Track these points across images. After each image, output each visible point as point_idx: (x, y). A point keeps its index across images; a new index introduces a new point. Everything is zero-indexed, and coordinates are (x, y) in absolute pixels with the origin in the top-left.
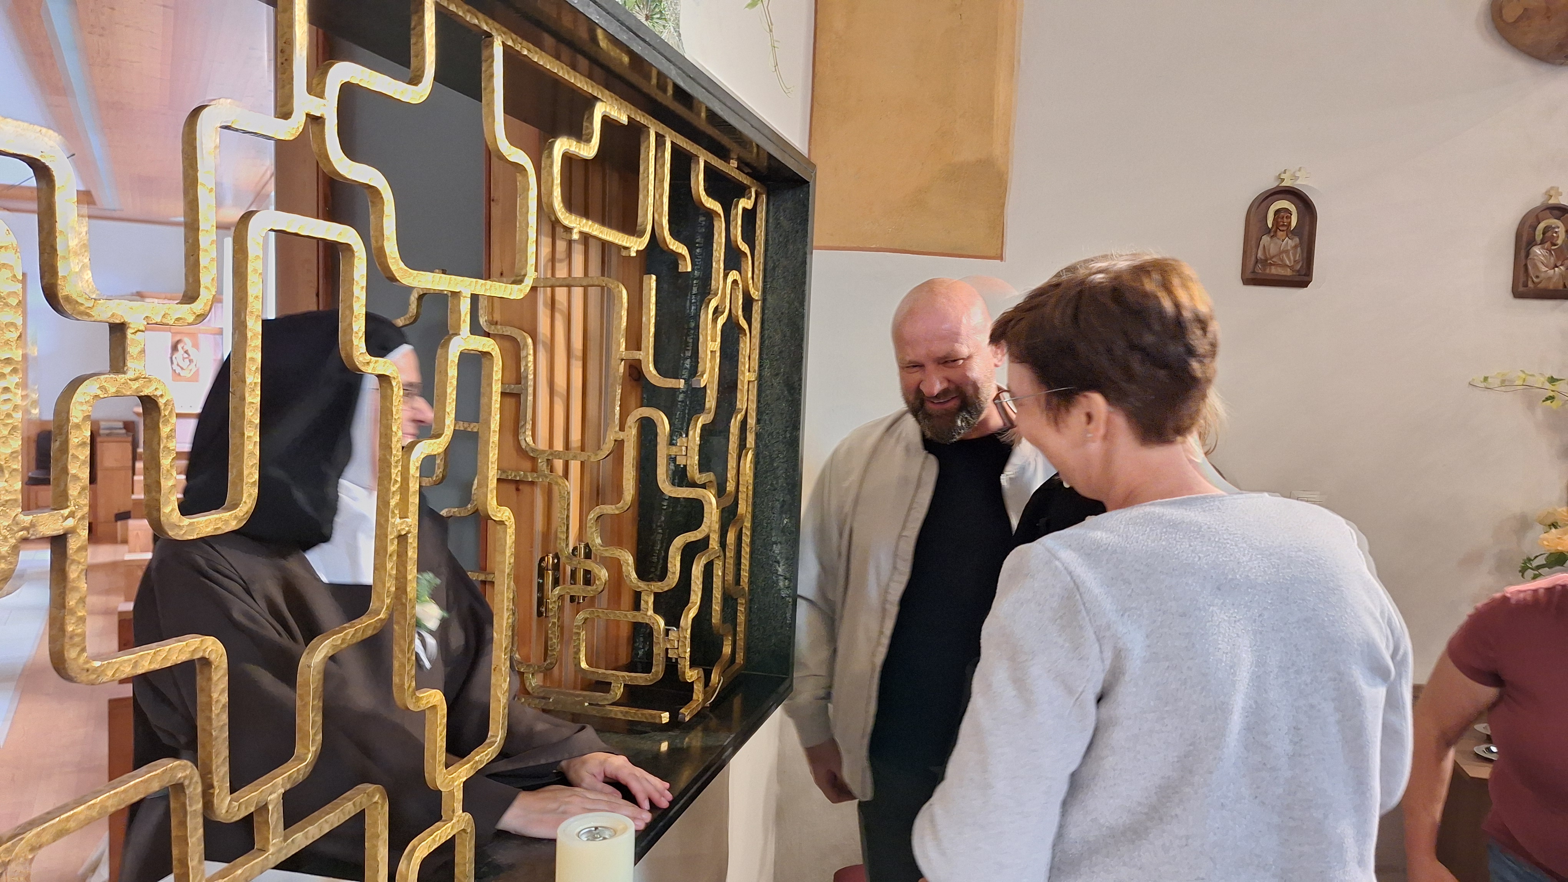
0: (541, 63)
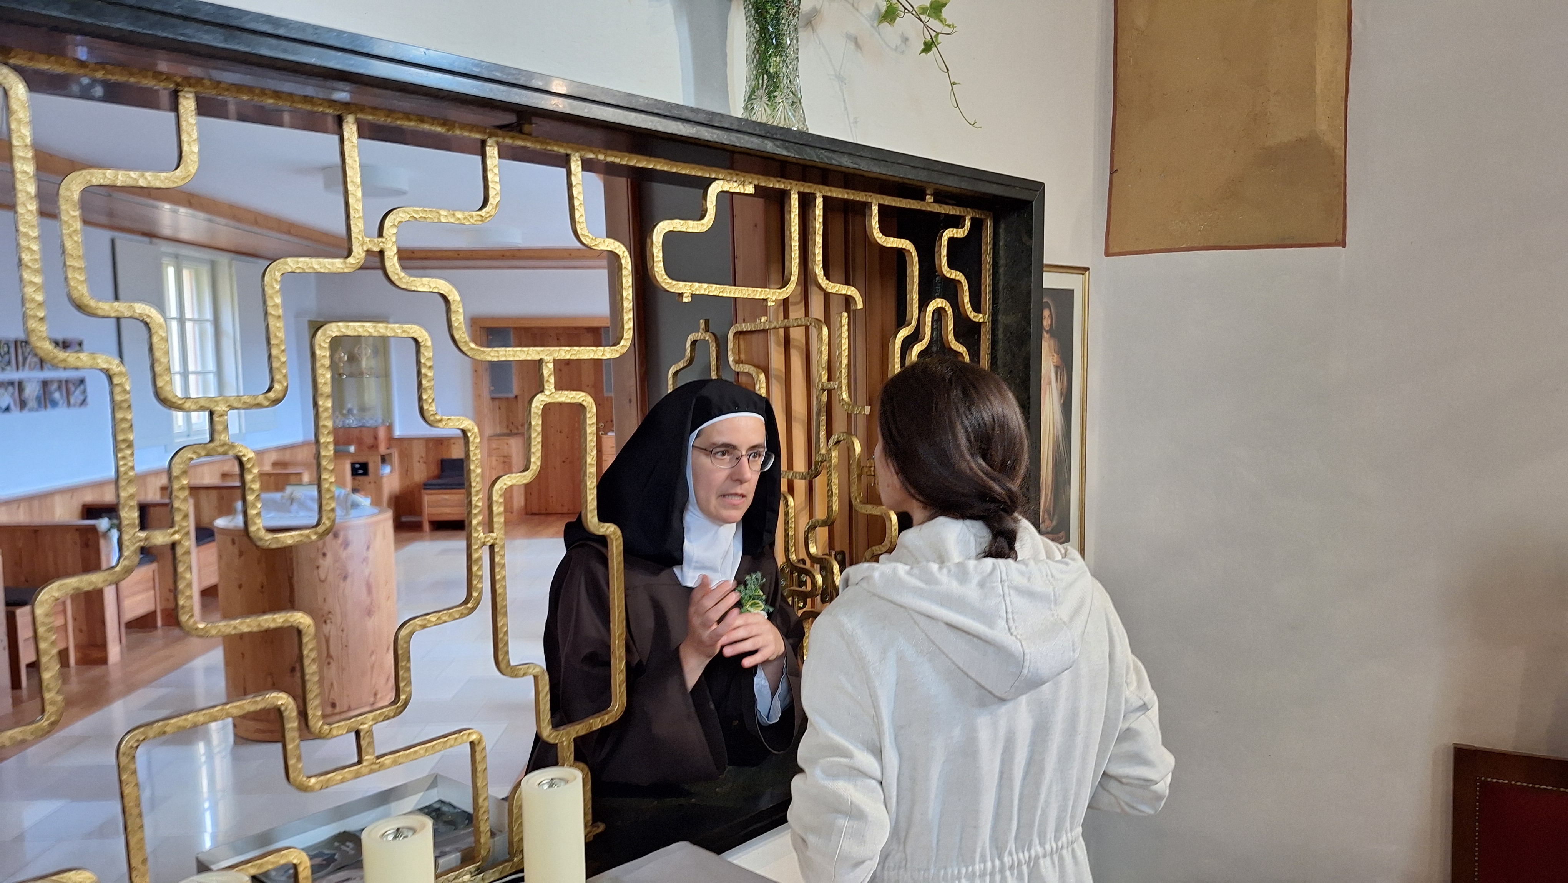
0: (632, 164)
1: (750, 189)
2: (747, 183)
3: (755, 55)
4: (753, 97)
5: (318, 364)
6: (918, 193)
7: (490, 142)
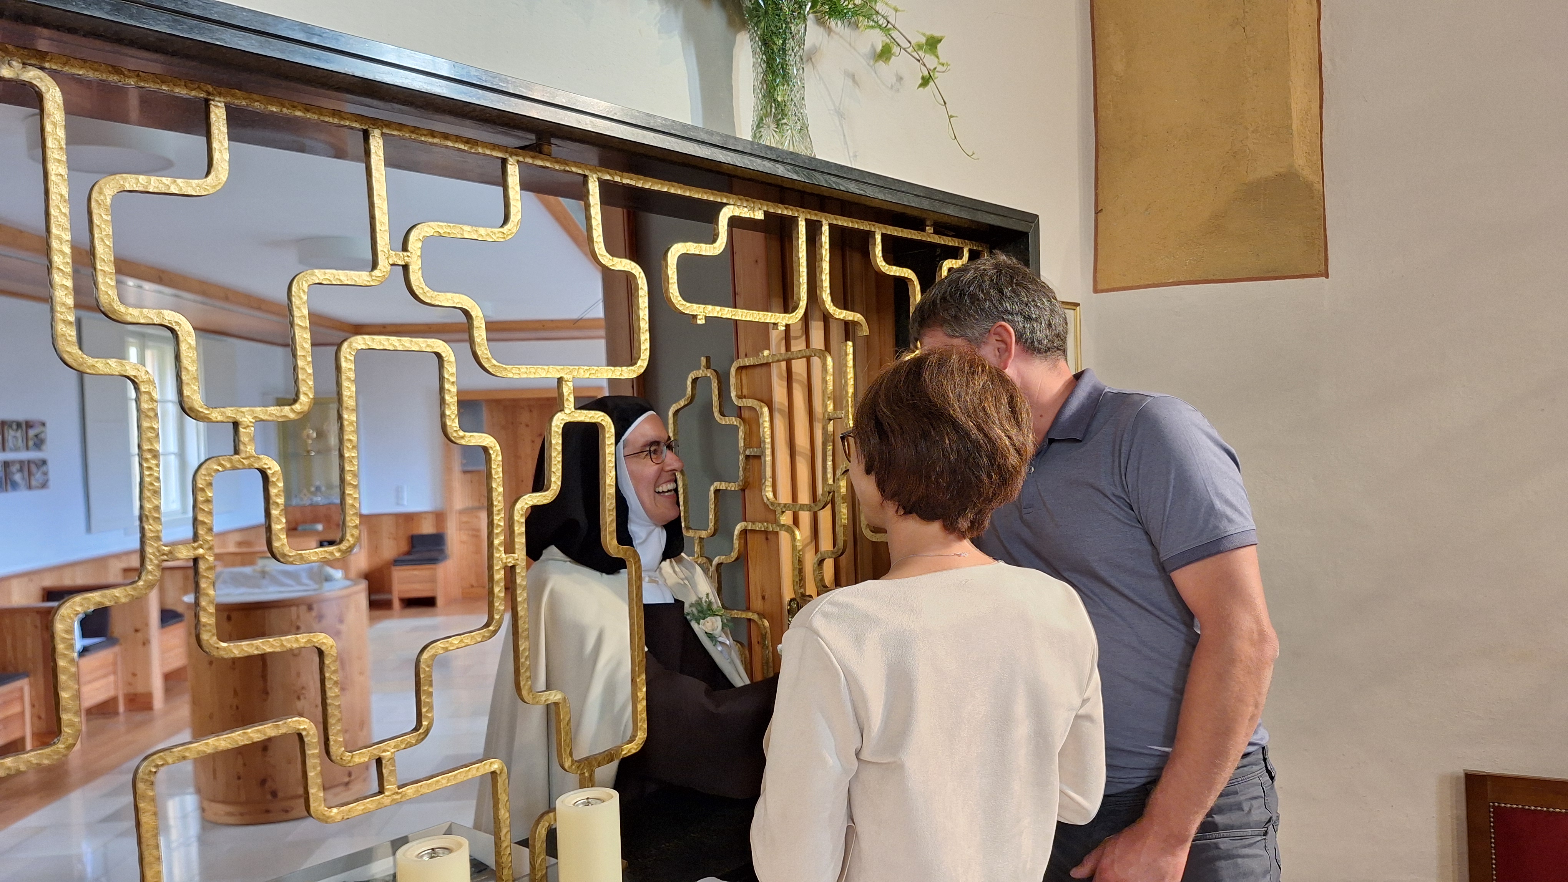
0: (647, 187)
1: (759, 215)
2: (756, 209)
3: (763, 86)
4: (761, 125)
5: (344, 377)
6: (917, 223)
7: (511, 160)
